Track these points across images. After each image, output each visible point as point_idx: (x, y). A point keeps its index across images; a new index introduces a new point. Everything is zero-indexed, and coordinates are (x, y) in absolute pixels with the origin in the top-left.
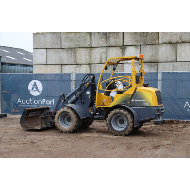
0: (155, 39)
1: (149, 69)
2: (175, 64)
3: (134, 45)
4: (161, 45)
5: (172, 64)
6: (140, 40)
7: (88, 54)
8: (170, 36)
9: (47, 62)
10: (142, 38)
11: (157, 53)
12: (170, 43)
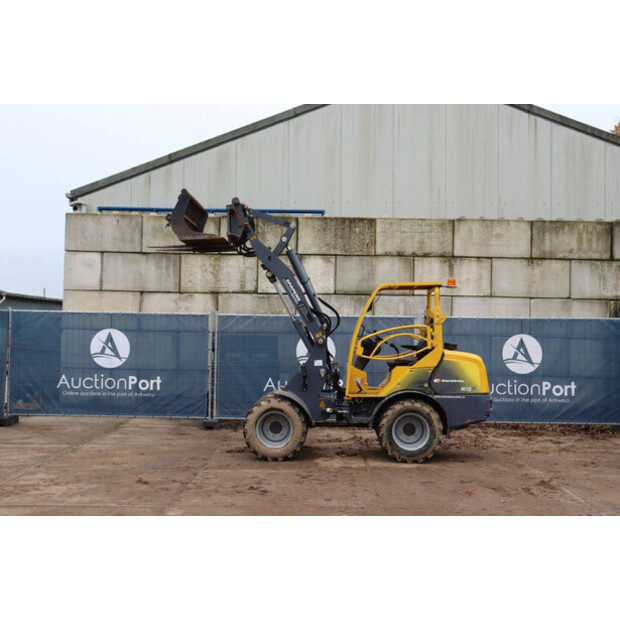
0: (367, 245)
1: (355, 309)
3: (323, 255)
4: (381, 259)
5: (404, 300)
6: (336, 244)
7: (210, 269)
9: (101, 285)
10: (340, 240)
11: (372, 274)
12: (400, 255)
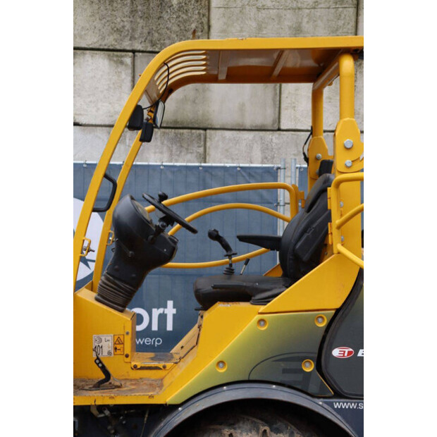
0: (194, 32)
2: (274, 140)
3: (108, 50)
5: (262, 138)
6: (133, 30)
8: (254, 25)
10: (141, 22)
